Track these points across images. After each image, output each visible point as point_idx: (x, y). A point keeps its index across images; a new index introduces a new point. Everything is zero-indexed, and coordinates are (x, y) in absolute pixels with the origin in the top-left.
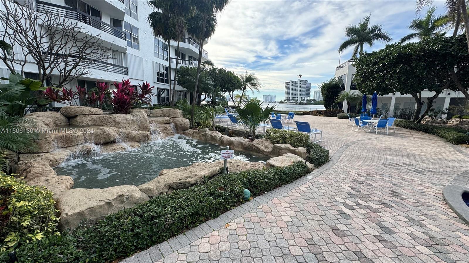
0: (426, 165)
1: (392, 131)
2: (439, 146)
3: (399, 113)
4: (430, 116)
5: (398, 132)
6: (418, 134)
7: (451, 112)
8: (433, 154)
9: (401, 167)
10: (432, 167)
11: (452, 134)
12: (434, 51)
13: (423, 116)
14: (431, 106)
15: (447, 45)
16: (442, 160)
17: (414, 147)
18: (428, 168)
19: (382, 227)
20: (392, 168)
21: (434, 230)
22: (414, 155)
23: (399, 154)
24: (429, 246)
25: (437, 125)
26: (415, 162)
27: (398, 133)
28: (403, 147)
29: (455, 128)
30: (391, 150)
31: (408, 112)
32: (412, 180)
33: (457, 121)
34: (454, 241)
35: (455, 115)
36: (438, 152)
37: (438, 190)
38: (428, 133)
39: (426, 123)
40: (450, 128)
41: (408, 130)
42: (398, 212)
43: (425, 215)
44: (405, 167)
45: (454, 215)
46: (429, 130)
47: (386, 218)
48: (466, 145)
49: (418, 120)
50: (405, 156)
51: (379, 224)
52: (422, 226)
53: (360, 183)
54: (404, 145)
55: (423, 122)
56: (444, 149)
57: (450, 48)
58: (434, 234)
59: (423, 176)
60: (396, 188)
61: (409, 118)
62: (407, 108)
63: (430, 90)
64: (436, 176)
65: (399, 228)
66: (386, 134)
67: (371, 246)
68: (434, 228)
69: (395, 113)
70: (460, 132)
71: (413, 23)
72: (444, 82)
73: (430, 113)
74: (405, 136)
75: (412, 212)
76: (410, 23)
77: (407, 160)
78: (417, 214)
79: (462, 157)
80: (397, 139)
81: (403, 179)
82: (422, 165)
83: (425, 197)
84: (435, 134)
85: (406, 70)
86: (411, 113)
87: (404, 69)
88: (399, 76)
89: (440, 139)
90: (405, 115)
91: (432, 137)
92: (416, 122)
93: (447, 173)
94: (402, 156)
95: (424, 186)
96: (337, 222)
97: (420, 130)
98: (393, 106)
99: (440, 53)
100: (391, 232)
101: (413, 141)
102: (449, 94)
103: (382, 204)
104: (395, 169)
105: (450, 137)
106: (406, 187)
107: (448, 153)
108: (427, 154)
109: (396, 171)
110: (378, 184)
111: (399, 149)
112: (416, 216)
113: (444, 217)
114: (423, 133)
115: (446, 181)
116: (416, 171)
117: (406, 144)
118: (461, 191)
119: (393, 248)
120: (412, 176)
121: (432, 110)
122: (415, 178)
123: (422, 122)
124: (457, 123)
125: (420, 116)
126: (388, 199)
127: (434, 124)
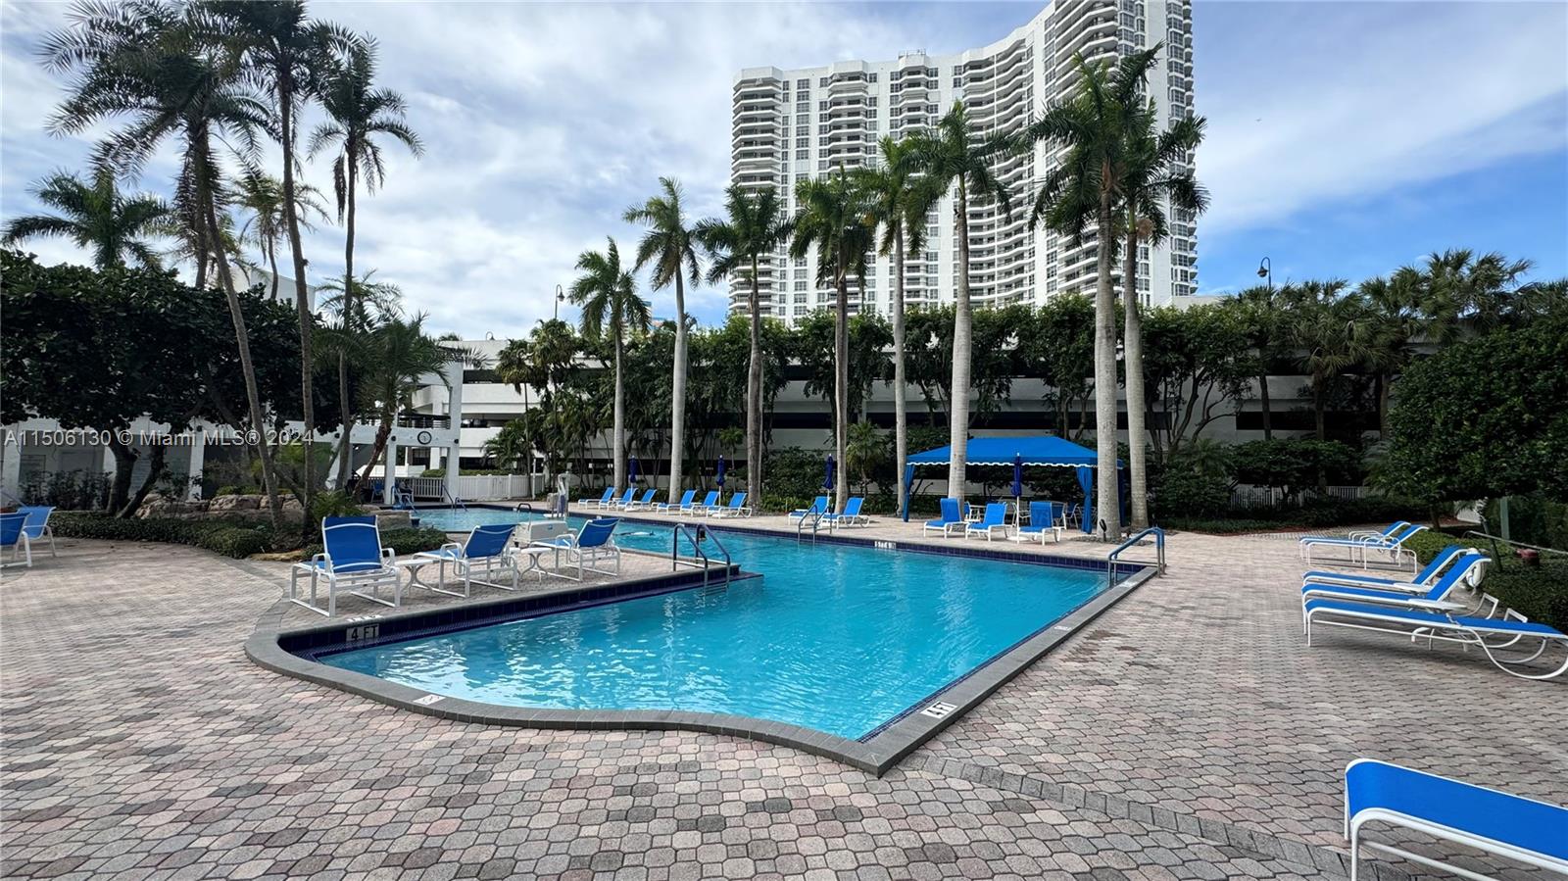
0: (190, 617)
1: (41, 554)
2: (205, 569)
3: (45, 491)
4: (163, 493)
5: (68, 553)
6: (137, 549)
7: (212, 477)
8: (197, 590)
9: (129, 639)
10: (206, 616)
11: (229, 536)
12: (156, 314)
13: (141, 494)
14: (163, 465)
15: (187, 308)
16: (224, 596)
17: (141, 585)
18: (198, 621)
19: (149, 753)
20: (103, 648)
21: (250, 708)
22: (152, 604)
23: (106, 611)
24: (251, 731)
25: (185, 516)
26: (159, 618)
27: (70, 557)
28: (107, 593)
29: (233, 519)
30: (70, 608)
31: (79, 483)
32: (174, 653)
33: (231, 502)
34: (285, 706)
35: (223, 485)
36: (208, 583)
37: (237, 651)
38: (167, 541)
39: (151, 513)
40: (218, 519)
41: (98, 543)
42: (173, 717)
43: (227, 697)
44: (139, 635)
45: (274, 675)
46: (167, 533)
47: (152, 736)
48: (262, 556)
49: (126, 509)
50: (126, 612)
51: (140, 752)
52: (227, 713)
53: (27, 710)
54: (109, 587)
55: (143, 513)
56: (219, 574)
57: (195, 316)
58: (251, 714)
59: (194, 640)
60: (144, 680)
61: (86, 504)
62: (75, 472)
63: (158, 418)
64: (223, 630)
65: (187, 736)
66: (25, 567)
67: (145, 786)
68: (249, 707)
69: (28, 491)
70: (244, 527)
71: (51, 184)
72: (184, 396)
73: (160, 484)
74: (97, 561)
75: (201, 704)
76: (43, 180)
77: (139, 620)
78: (211, 702)
79: (259, 581)
80: (74, 574)
81: (149, 659)
82: (182, 619)
83: (216, 672)
84: (185, 543)
85: (74, 350)
86: (93, 486)
87: (65, 346)
88: (49, 367)
89: (202, 551)
90: (70, 496)
91: (180, 550)
92: (119, 515)
93: (242, 619)
94: (118, 614)
95: (204, 656)
96: (19, 805)
97: (142, 538)
98: (13, 465)
99: (171, 324)
100: (175, 750)
101: (128, 570)
102: (200, 429)
103: (125, 722)
104: (117, 646)
105: (225, 541)
106: (167, 672)
107: (230, 581)
108: (183, 594)
109: (122, 651)
110: (88, 692)
111: (98, 602)
112: (209, 706)
113: (260, 685)
114: (152, 545)
115: (244, 633)
116: (173, 635)
117: (111, 582)
118: (275, 638)
119: (191, 765)
120: (169, 647)
121: (166, 477)
122: (178, 648)
123: (139, 512)
124: (230, 505)
125: (132, 495)
126: (135, 706)
127: (177, 515)
